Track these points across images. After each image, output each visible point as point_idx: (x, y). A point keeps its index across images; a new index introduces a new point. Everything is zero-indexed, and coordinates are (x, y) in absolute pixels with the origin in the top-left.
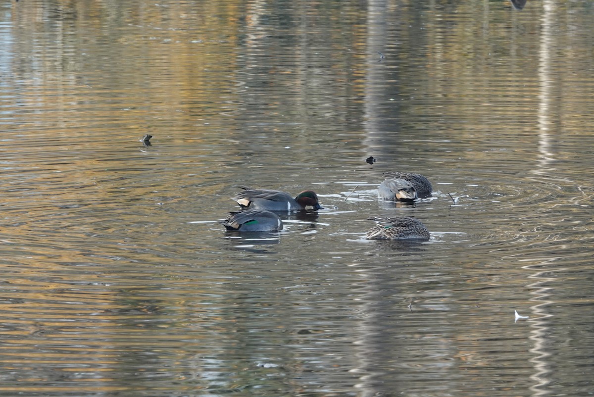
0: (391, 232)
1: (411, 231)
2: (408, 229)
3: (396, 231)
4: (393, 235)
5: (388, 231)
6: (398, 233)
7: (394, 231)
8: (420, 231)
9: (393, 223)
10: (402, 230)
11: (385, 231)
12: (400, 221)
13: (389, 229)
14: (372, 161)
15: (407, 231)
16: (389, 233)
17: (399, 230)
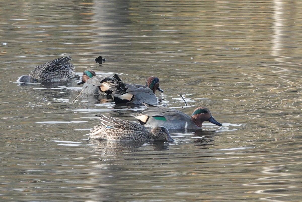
0: (111, 133)
1: (128, 136)
2: (126, 133)
3: (116, 132)
4: (112, 136)
5: (109, 131)
6: (116, 135)
7: (114, 132)
8: (136, 137)
9: (116, 124)
10: (121, 133)
11: (107, 130)
12: (122, 123)
13: (110, 130)
14: (101, 60)
15: (125, 134)
16: (109, 133)
17: (119, 132)
